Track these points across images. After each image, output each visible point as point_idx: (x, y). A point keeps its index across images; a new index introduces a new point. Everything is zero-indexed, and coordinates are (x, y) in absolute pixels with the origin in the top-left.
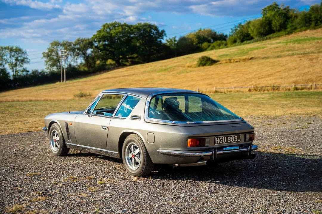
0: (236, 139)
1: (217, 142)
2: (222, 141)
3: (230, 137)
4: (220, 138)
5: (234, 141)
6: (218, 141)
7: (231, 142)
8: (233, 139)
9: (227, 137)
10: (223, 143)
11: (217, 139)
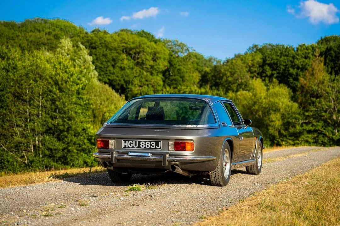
0: (153, 145)
1: (125, 146)
2: (132, 145)
3: (144, 143)
4: (128, 141)
5: (150, 148)
6: (127, 144)
7: (145, 148)
8: (149, 145)
9: (139, 142)
10: (133, 147)
11: (125, 143)
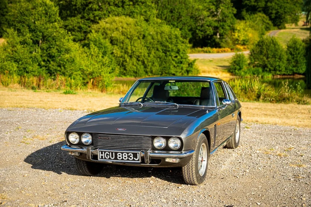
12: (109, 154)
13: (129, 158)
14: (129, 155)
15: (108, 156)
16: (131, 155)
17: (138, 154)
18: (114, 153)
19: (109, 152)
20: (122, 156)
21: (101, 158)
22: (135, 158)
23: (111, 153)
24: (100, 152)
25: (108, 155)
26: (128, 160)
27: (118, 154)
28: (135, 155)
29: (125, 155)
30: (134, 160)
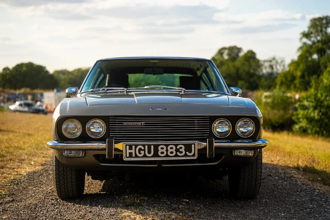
12: (143, 148)
13: (178, 153)
14: (178, 147)
15: (141, 152)
16: (181, 148)
17: (193, 145)
18: (152, 147)
19: (144, 146)
20: (167, 150)
21: (128, 155)
22: (187, 153)
23: (146, 147)
24: (128, 147)
25: (143, 150)
26: (176, 155)
27: (160, 148)
28: (188, 148)
29: (172, 148)
30: (186, 155)
